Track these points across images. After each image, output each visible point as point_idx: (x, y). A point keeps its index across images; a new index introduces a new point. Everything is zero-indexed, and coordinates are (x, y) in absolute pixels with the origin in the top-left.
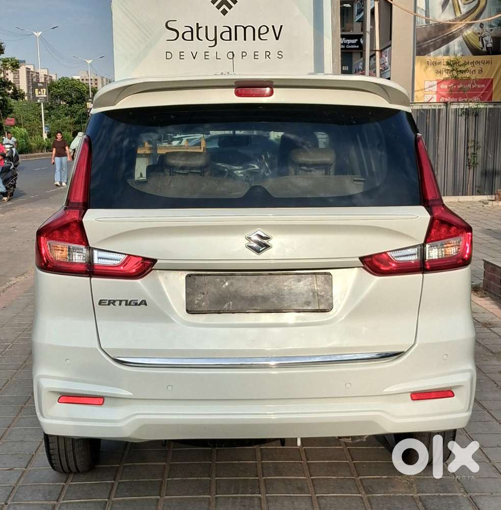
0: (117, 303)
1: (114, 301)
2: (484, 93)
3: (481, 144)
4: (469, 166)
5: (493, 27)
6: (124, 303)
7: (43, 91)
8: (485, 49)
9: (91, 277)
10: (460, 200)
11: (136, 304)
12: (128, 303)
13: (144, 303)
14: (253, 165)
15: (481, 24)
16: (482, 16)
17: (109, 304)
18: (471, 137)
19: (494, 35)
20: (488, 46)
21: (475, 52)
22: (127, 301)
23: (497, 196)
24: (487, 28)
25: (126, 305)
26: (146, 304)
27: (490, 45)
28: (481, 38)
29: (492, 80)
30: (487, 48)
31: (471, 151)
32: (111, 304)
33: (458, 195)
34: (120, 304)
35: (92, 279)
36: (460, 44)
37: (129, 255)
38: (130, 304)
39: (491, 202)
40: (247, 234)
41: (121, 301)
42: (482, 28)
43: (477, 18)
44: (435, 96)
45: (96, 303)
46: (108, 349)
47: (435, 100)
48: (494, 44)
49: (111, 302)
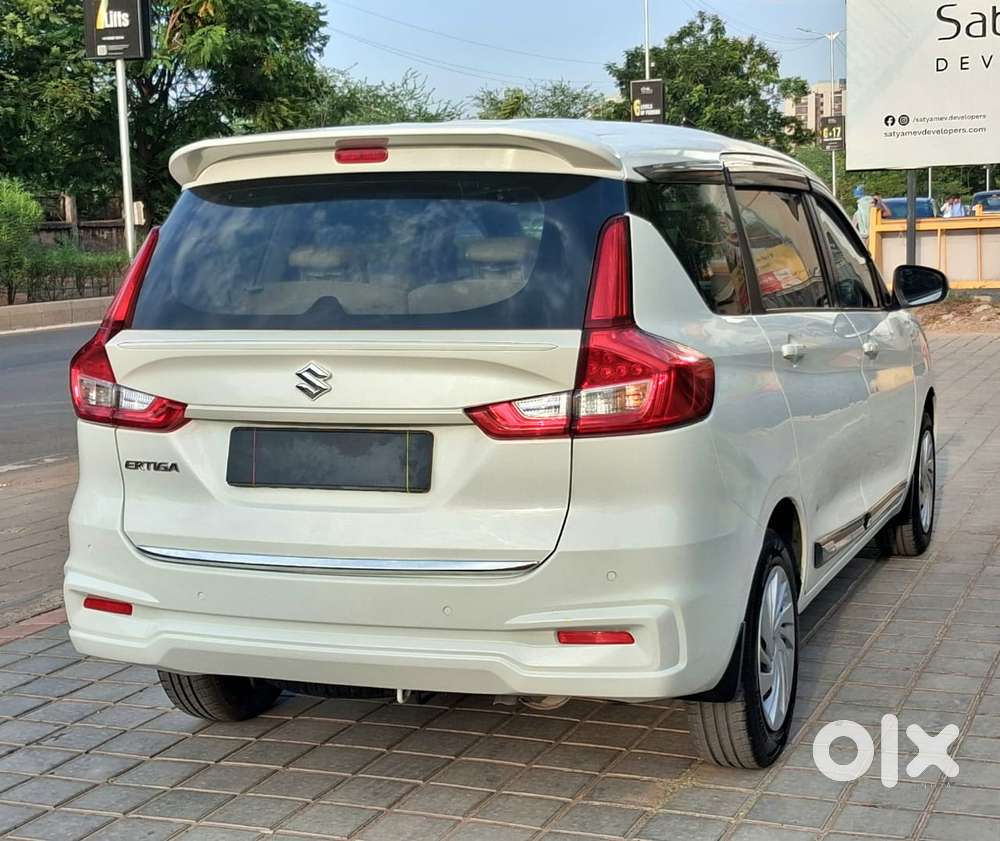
0: (145, 466)
1: (142, 464)
6: (152, 466)
7: (837, 131)
9: (116, 427)
11: (166, 469)
12: (157, 467)
13: (174, 467)
17: (136, 467)
22: (155, 464)
25: (155, 468)
26: (177, 469)
32: (139, 468)
34: (148, 468)
38: (159, 469)
40: (299, 370)
41: (149, 464)
45: (123, 465)
46: (132, 533)
49: (138, 465)
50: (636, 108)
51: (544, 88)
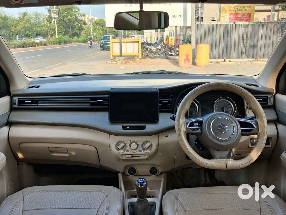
2: (247, 19)
3: (249, 38)
4: (244, 47)
10: (240, 60)
14: (158, 46)
18: (245, 36)
23: (256, 59)
29: (251, 14)
31: (245, 41)
33: (239, 58)
39: (254, 62)
44: (228, 20)
50: (52, 15)
51: (32, 12)
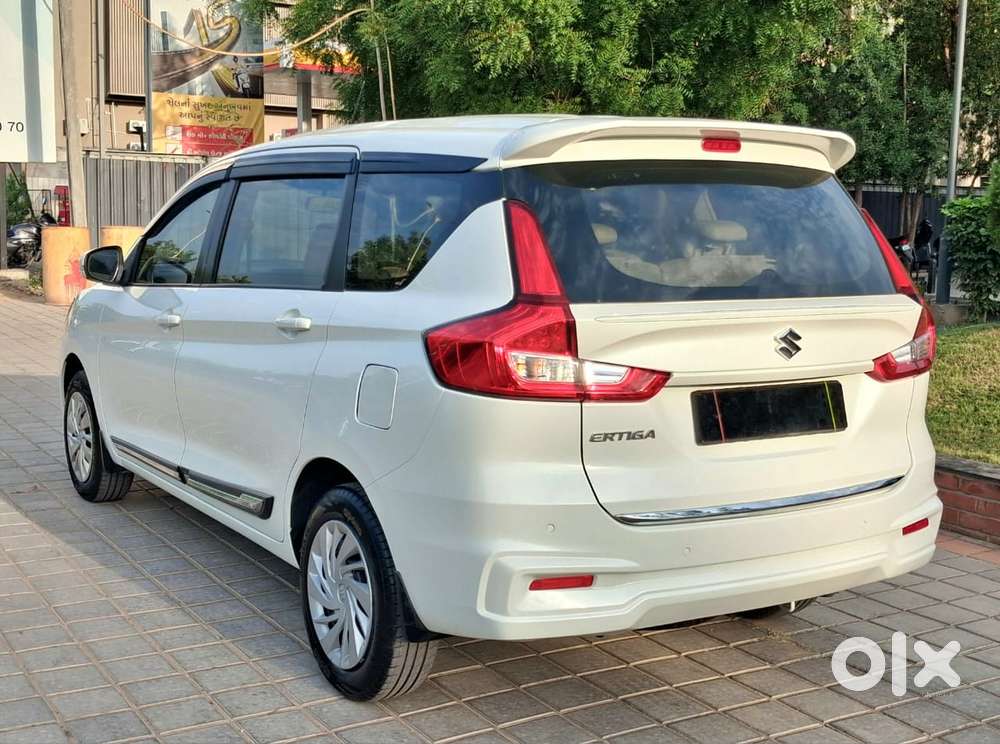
0: (616, 437)
1: (613, 435)
5: (250, 62)
6: (625, 436)
8: (240, 90)
9: (581, 402)
11: (641, 437)
12: (631, 436)
13: (652, 434)
15: (235, 57)
16: (235, 48)
17: (605, 440)
19: (252, 73)
20: (245, 86)
21: (229, 92)
22: (629, 433)
24: (241, 63)
25: (628, 438)
26: (654, 436)
27: (247, 86)
28: (236, 76)
30: (244, 89)
32: (608, 440)
34: (620, 439)
35: (584, 404)
36: (208, 82)
37: (633, 368)
38: (634, 438)
41: (621, 435)
42: (236, 62)
43: (229, 49)
44: (180, 146)
45: (586, 439)
47: (179, 152)
48: (251, 84)
49: (608, 437)
